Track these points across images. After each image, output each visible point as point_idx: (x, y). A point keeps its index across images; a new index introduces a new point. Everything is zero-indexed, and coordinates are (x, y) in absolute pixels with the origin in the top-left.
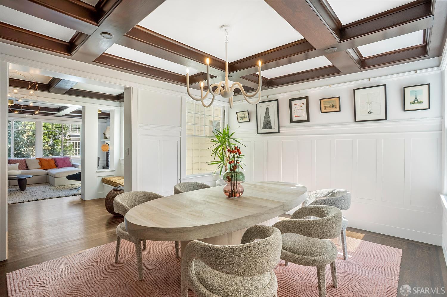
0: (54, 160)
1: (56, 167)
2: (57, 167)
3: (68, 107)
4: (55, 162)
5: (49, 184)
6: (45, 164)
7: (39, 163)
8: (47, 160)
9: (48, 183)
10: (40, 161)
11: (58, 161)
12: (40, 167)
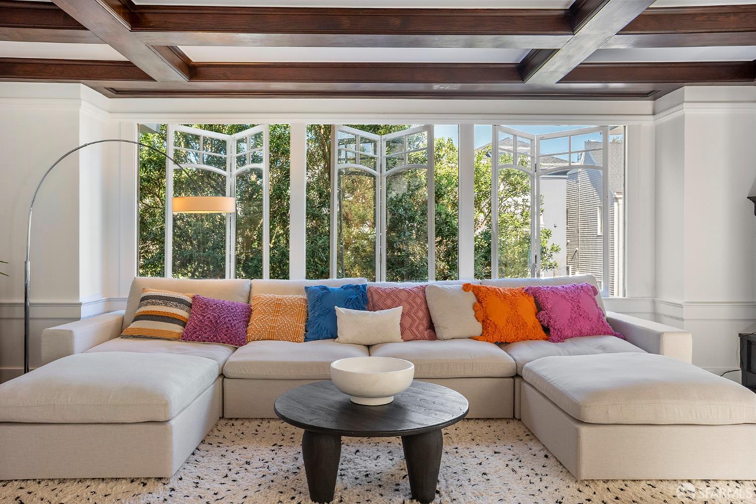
0: (532, 299)
1: (543, 334)
2: (549, 332)
3: (552, 52)
4: (539, 307)
5: (531, 435)
6: (500, 314)
7: (474, 306)
8: (505, 296)
9: (520, 420)
10: (479, 301)
11: (549, 306)
12: (477, 328)
